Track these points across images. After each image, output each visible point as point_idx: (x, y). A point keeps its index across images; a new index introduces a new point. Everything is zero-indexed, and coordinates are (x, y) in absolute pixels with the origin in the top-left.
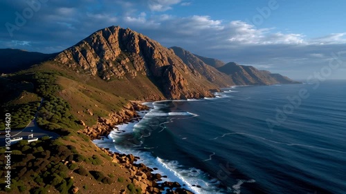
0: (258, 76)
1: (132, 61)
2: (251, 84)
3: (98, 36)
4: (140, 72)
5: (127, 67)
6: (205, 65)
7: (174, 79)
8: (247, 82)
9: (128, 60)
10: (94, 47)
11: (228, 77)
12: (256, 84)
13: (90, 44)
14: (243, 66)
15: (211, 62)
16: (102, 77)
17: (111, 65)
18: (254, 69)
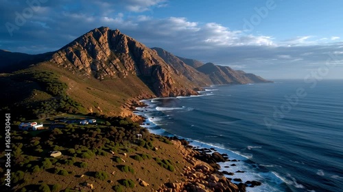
0: (234, 75)
1: (122, 61)
2: (228, 83)
3: (89, 37)
4: (130, 72)
5: (118, 67)
6: (185, 65)
7: (163, 79)
8: (224, 81)
9: (118, 60)
10: (86, 48)
11: (207, 77)
12: (232, 83)
13: (83, 45)
14: (219, 66)
15: (190, 62)
16: (96, 77)
17: (104, 65)
18: (230, 69)
